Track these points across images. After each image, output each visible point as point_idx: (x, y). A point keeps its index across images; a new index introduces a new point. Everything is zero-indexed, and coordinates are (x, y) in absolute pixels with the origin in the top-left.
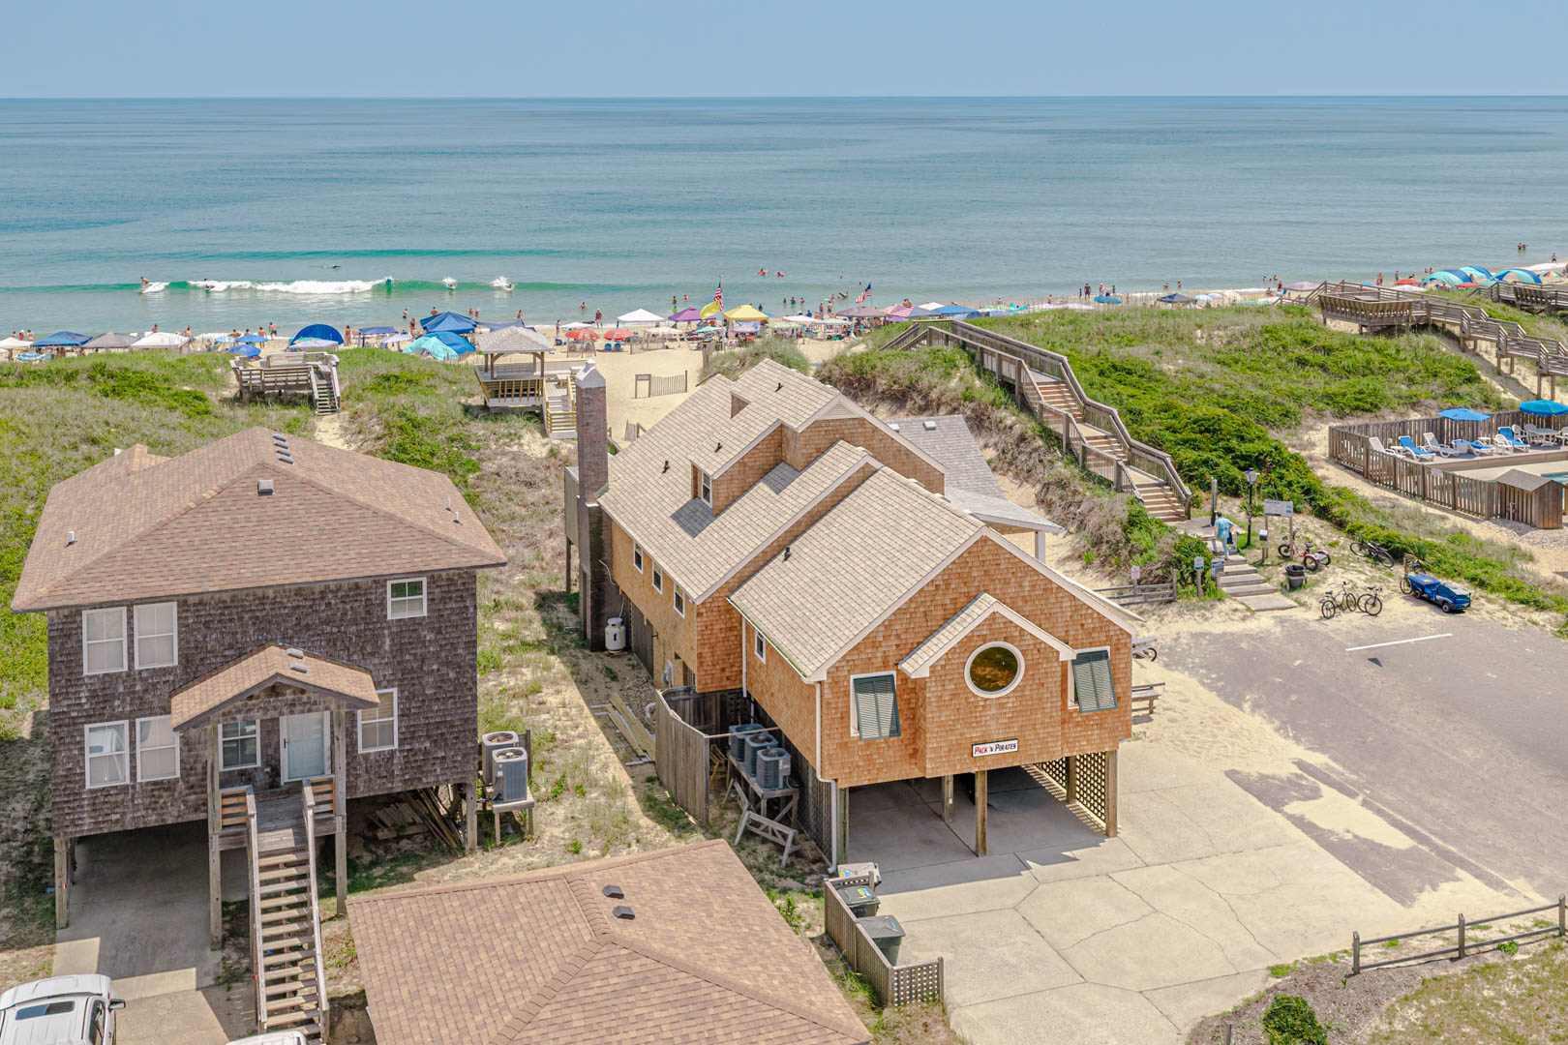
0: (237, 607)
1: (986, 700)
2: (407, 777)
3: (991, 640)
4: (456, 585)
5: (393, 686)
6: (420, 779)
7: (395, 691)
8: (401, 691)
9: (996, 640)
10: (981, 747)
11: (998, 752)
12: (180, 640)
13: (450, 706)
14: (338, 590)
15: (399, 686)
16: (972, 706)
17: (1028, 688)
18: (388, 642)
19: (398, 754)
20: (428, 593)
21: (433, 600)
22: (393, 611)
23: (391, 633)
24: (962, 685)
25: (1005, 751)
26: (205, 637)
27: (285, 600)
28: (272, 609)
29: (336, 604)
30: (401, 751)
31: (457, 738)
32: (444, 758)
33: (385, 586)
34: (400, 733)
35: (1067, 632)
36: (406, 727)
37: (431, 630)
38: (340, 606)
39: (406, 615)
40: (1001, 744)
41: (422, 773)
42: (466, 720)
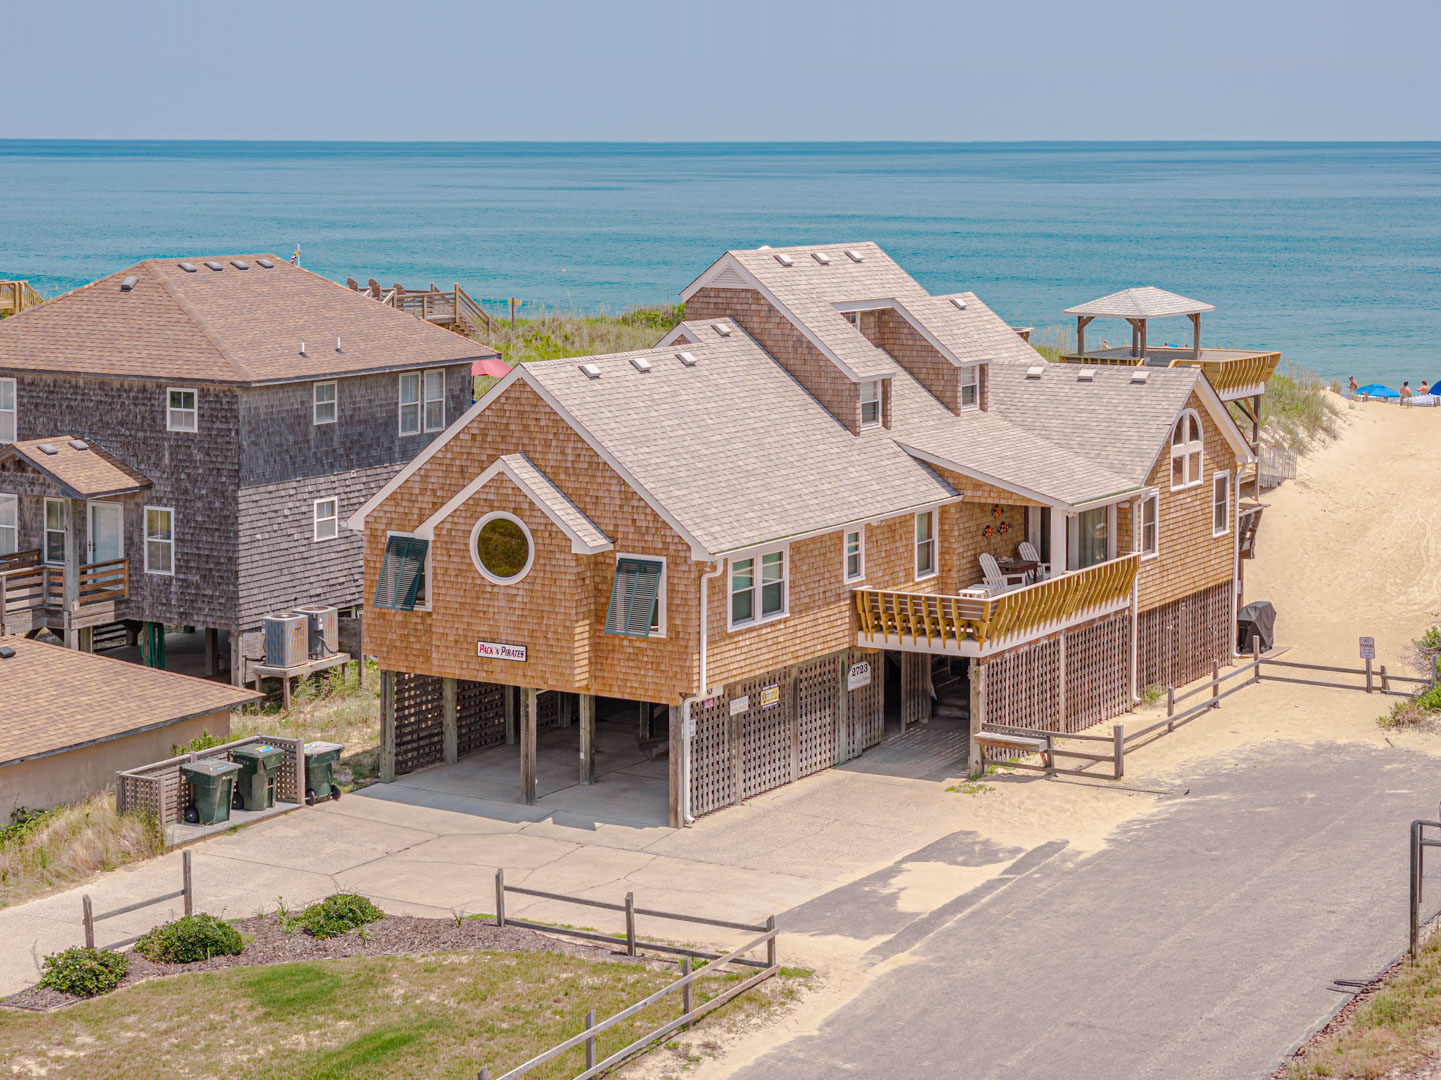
0: (57, 393)
1: (494, 586)
2: (182, 610)
3: (499, 509)
4: (221, 403)
5: (171, 506)
6: (192, 615)
7: (172, 510)
8: (177, 513)
9: (504, 509)
10: (487, 645)
11: (504, 656)
12: (19, 419)
13: (216, 540)
14: (131, 390)
15: (177, 506)
16: (480, 589)
17: (539, 581)
18: (167, 456)
19: (174, 582)
20: (199, 408)
21: (203, 416)
22: (172, 423)
23: (171, 446)
24: (468, 561)
25: (512, 658)
26: (35, 419)
27: (92, 393)
28: (82, 400)
29: (129, 405)
30: (178, 579)
31: (222, 577)
32: (211, 597)
33: (165, 393)
34: (178, 560)
35: (616, 526)
36: (182, 554)
37: (200, 449)
38: (132, 407)
39: (182, 429)
40: (508, 647)
41: (194, 608)
42: (230, 559)
